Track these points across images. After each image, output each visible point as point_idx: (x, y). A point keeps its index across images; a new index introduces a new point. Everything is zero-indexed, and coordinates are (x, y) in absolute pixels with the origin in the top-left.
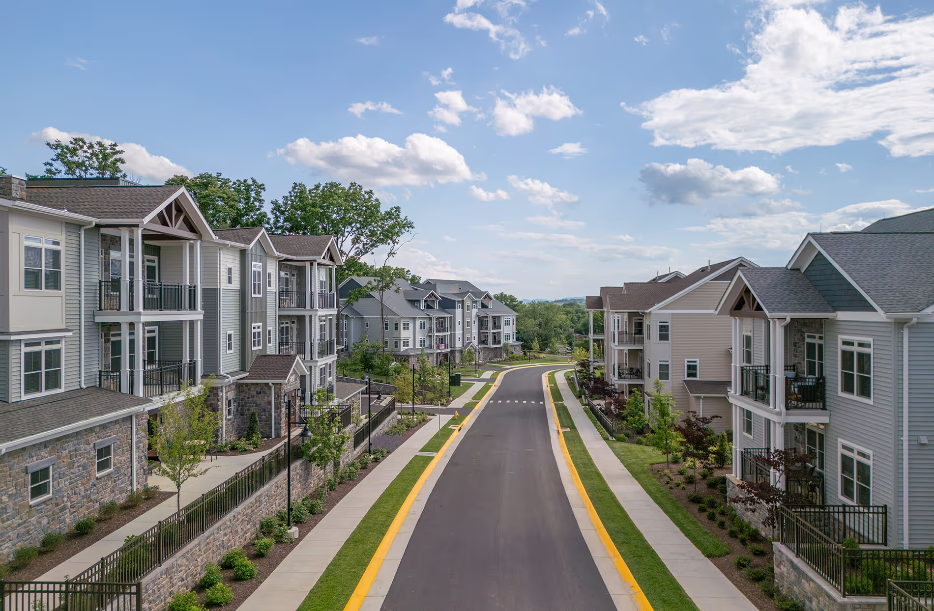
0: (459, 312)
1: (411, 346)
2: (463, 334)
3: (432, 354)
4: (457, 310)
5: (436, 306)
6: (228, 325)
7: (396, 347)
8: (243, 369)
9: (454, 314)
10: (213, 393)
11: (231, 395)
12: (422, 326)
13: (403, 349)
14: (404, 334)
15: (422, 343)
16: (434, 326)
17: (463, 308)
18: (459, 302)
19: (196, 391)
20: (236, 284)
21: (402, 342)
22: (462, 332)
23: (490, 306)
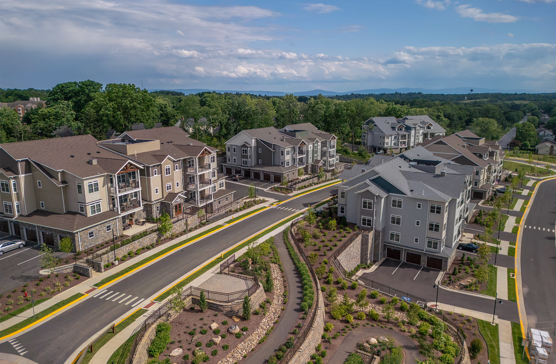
0: (413, 132)
1: (389, 145)
2: (414, 140)
3: (398, 148)
4: (412, 131)
5: (404, 129)
6: (310, 156)
7: (383, 145)
8: (313, 162)
9: (411, 133)
10: (307, 166)
11: (311, 166)
12: (395, 138)
13: (386, 146)
14: (386, 140)
15: (395, 144)
16: (400, 138)
17: (415, 130)
18: (413, 128)
19: (305, 166)
20: (312, 149)
21: (385, 144)
22: (414, 139)
23: (432, 128)
